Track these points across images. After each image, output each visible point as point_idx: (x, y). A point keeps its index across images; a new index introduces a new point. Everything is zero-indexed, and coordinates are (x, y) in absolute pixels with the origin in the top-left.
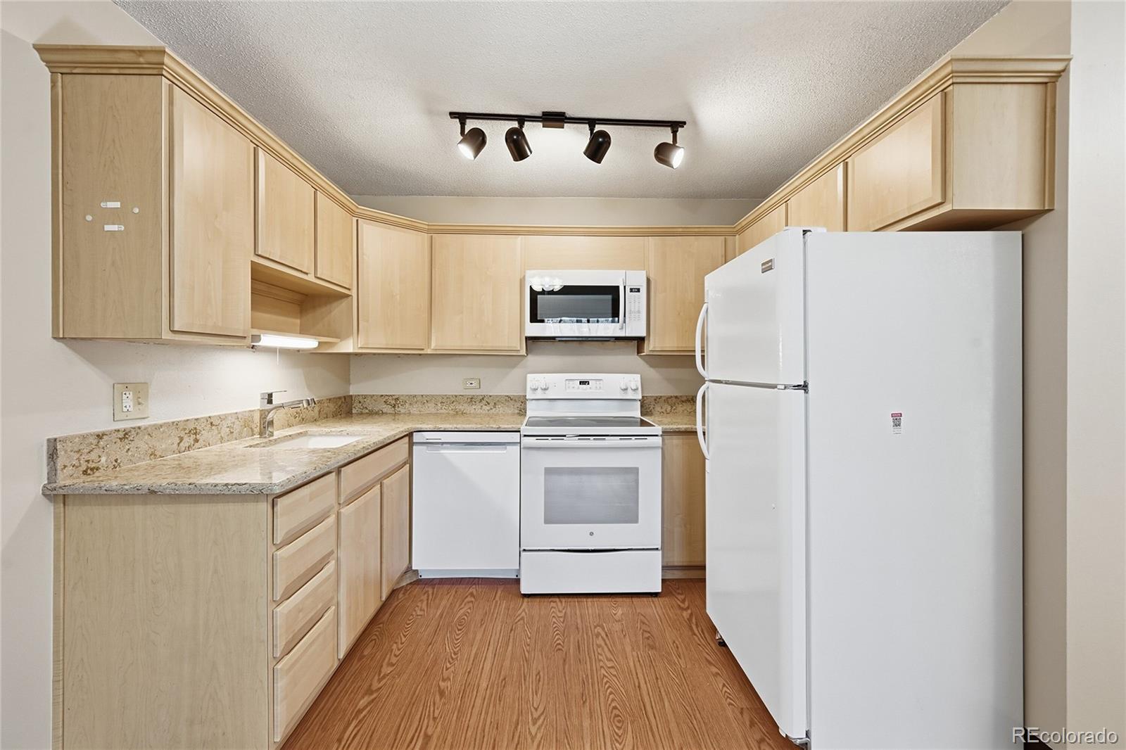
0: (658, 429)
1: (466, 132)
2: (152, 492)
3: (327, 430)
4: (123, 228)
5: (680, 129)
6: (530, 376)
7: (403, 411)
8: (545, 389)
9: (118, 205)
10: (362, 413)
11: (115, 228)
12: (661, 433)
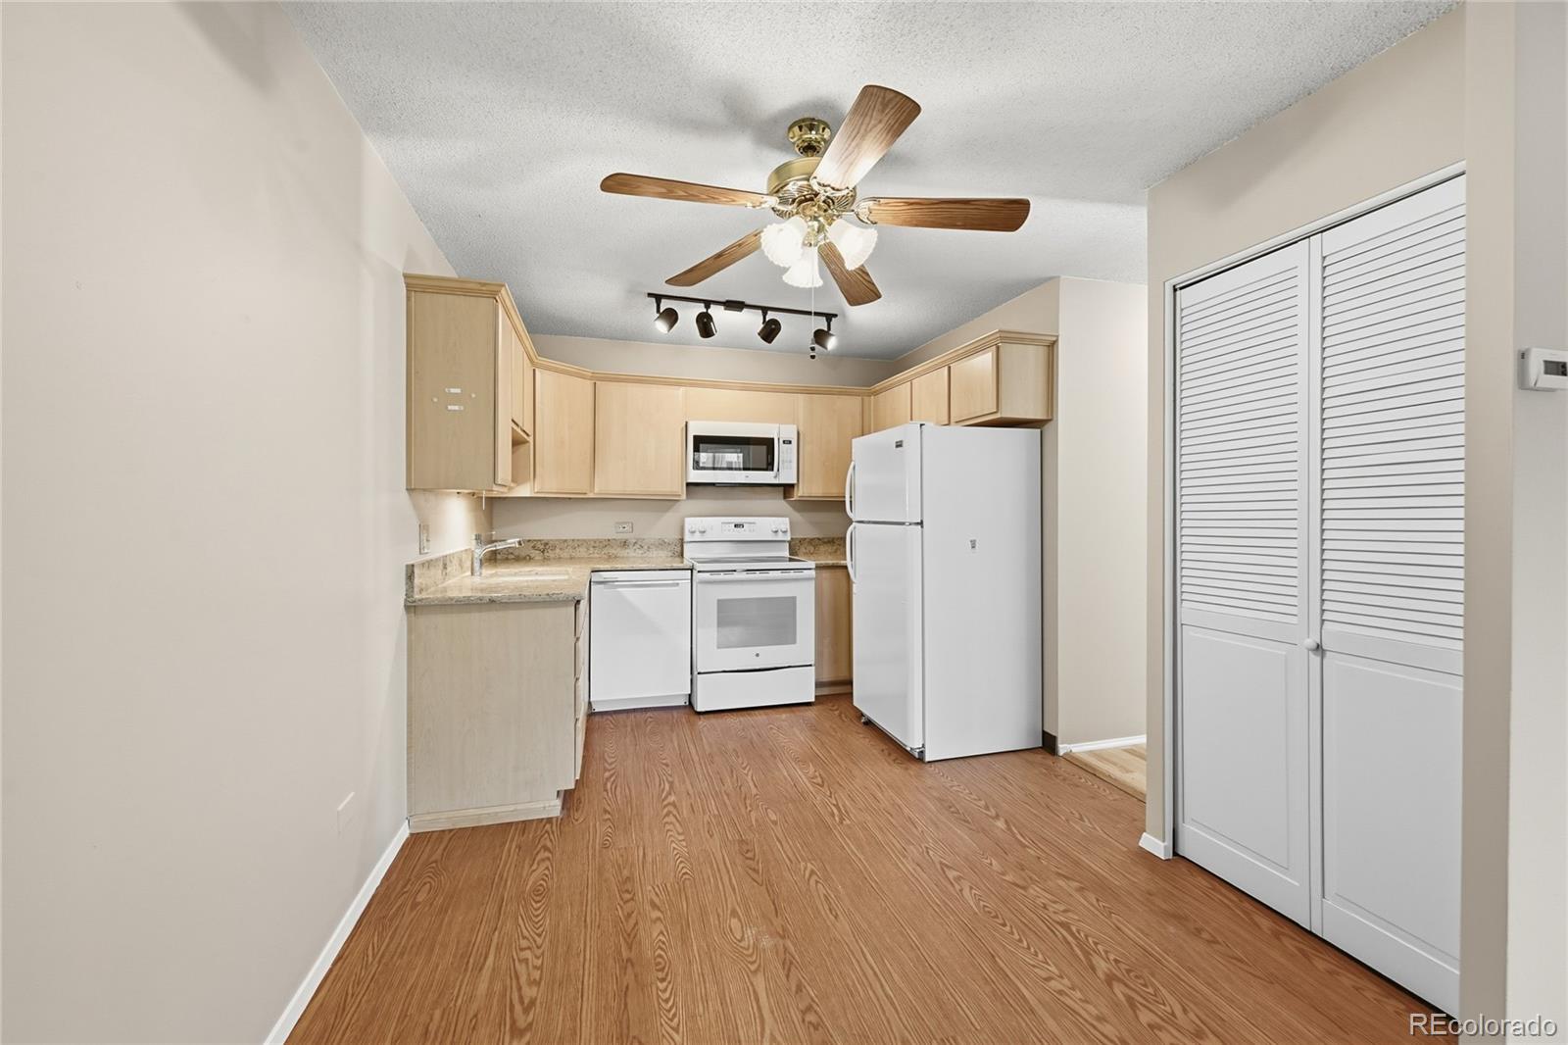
0: (812, 564)
1: (661, 311)
2: (492, 601)
3: (516, 571)
4: (462, 408)
5: (833, 319)
6: (688, 520)
7: (552, 556)
8: (704, 532)
9: (458, 391)
10: (507, 559)
11: (456, 408)
12: (814, 567)
